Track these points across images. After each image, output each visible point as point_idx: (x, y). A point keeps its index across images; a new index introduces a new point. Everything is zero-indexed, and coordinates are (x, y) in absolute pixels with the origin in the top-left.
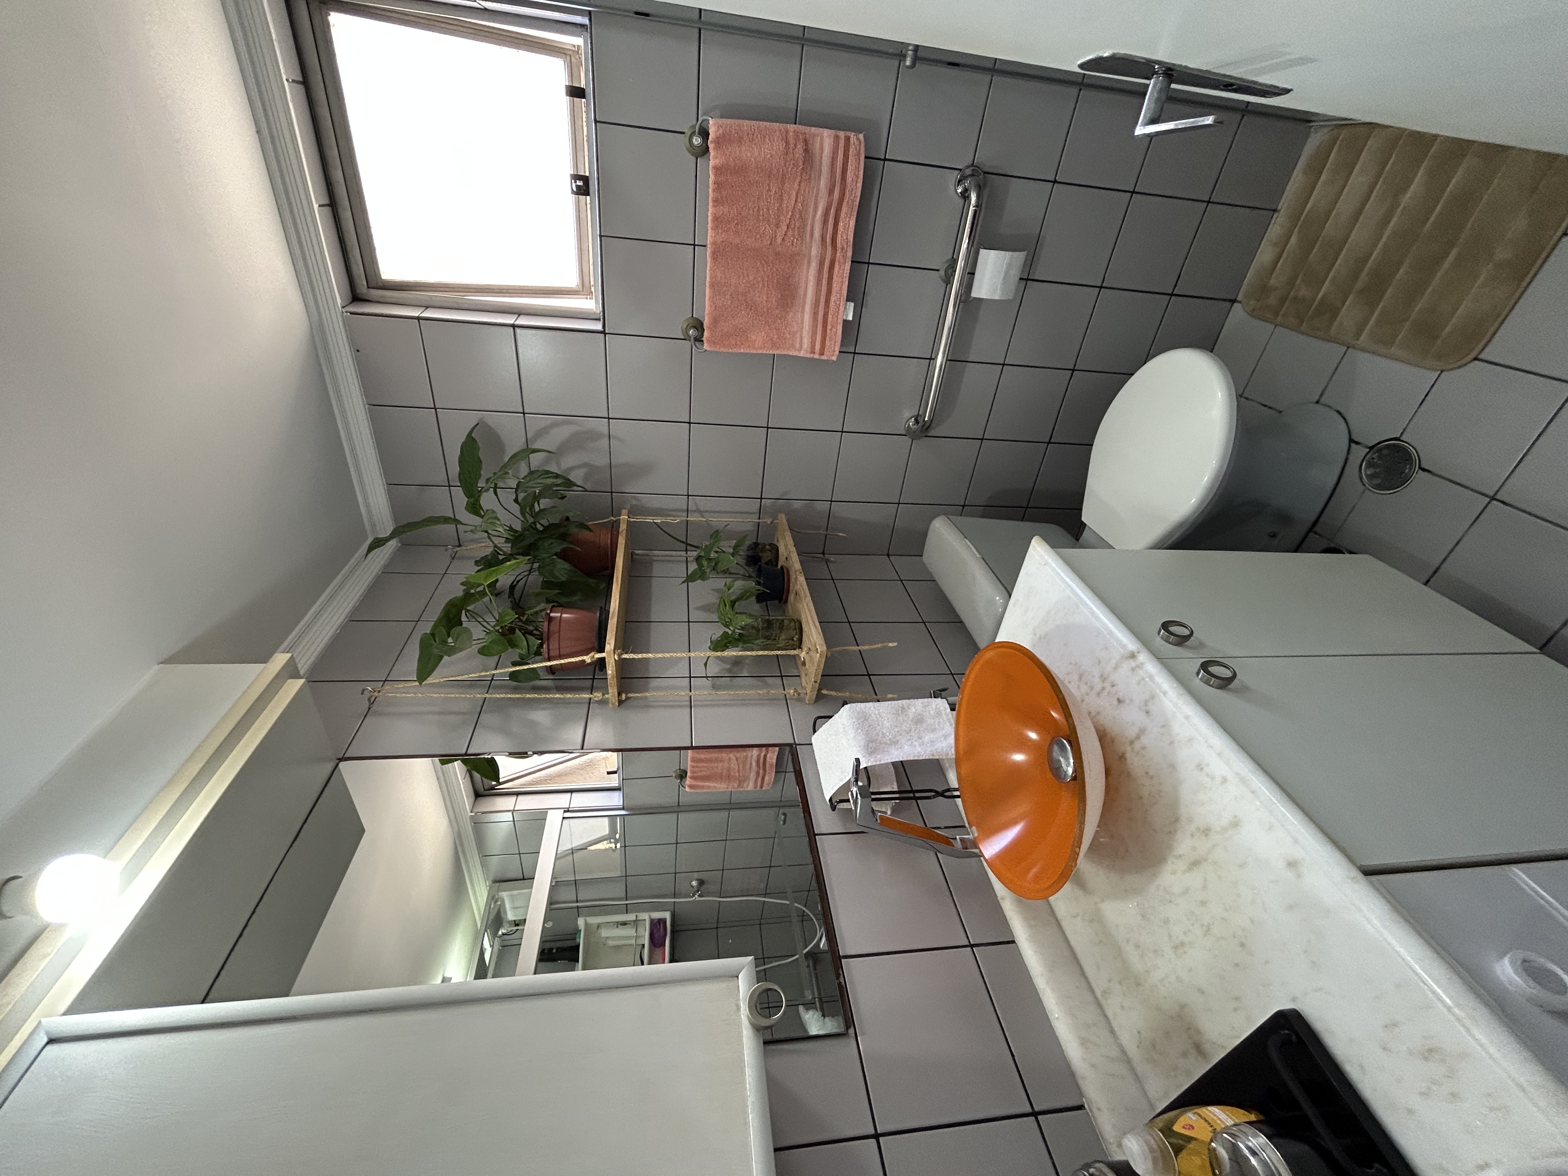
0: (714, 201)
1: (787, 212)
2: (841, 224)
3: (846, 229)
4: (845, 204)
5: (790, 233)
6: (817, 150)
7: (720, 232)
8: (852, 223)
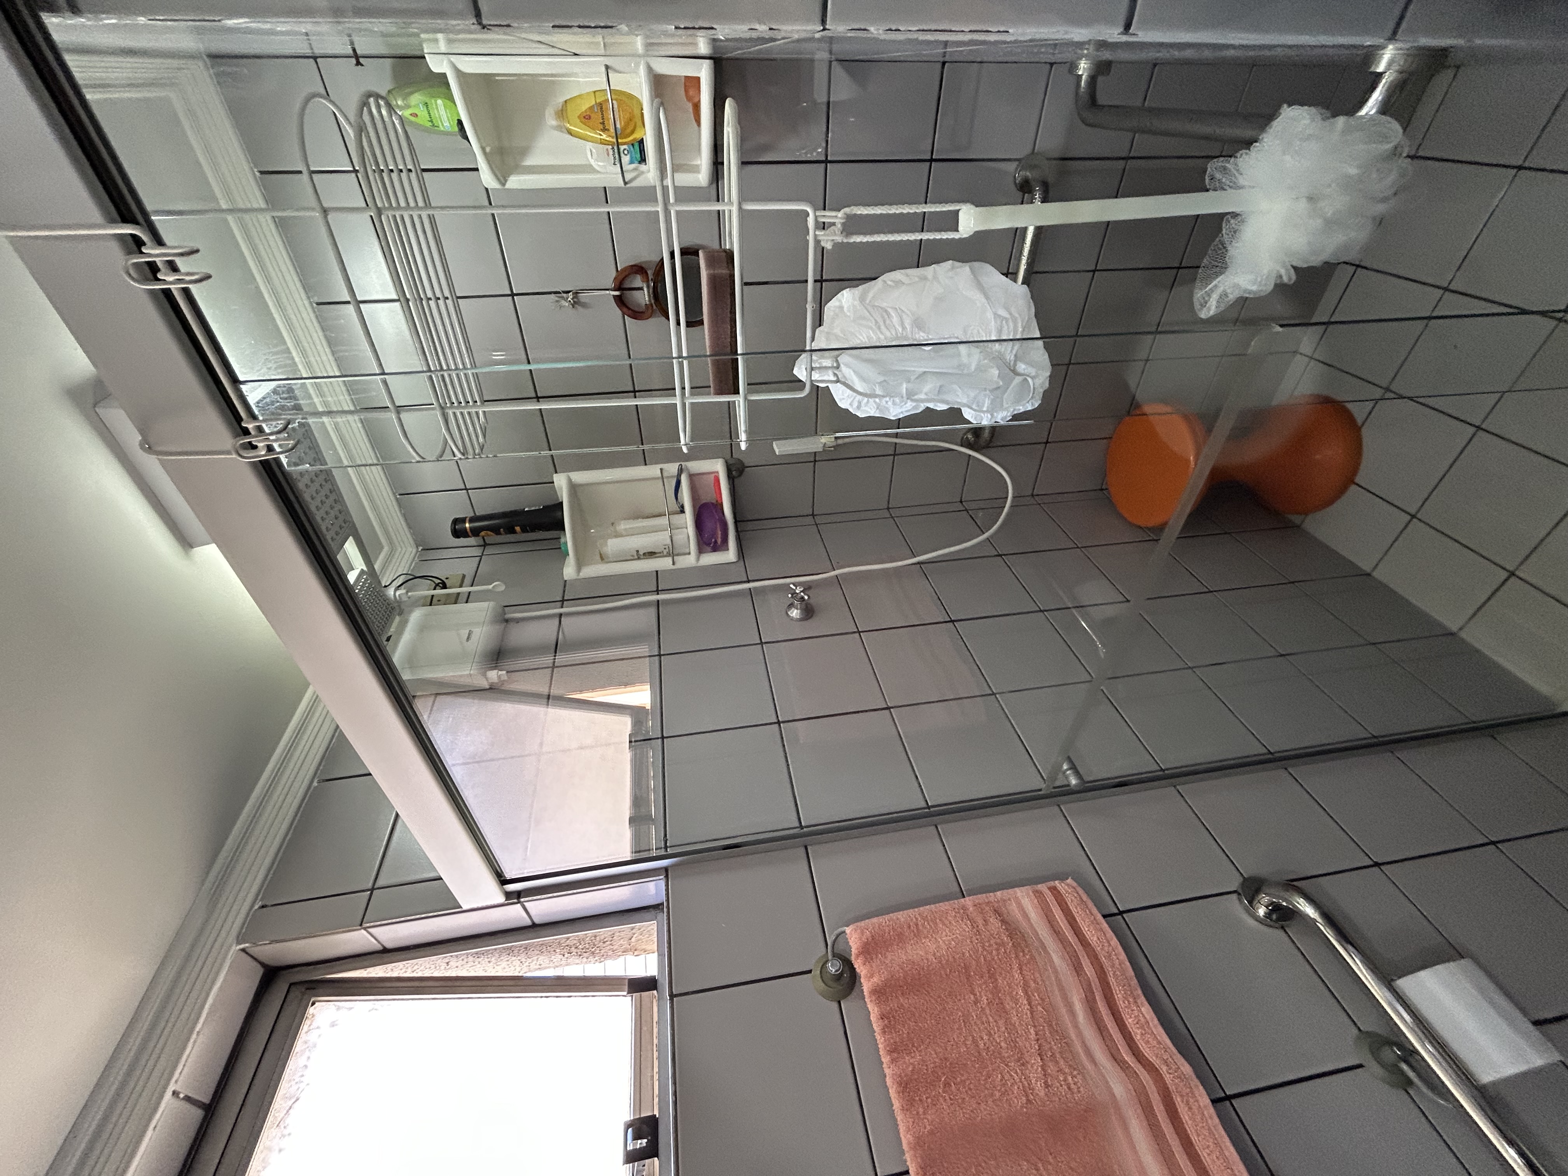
0: (890, 1052)
1: (1027, 1032)
2: (1129, 1022)
3: (1144, 1026)
4: (1112, 980)
5: (1052, 1069)
6: (1019, 916)
7: (921, 1110)
8: (1146, 1010)
